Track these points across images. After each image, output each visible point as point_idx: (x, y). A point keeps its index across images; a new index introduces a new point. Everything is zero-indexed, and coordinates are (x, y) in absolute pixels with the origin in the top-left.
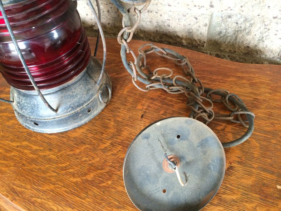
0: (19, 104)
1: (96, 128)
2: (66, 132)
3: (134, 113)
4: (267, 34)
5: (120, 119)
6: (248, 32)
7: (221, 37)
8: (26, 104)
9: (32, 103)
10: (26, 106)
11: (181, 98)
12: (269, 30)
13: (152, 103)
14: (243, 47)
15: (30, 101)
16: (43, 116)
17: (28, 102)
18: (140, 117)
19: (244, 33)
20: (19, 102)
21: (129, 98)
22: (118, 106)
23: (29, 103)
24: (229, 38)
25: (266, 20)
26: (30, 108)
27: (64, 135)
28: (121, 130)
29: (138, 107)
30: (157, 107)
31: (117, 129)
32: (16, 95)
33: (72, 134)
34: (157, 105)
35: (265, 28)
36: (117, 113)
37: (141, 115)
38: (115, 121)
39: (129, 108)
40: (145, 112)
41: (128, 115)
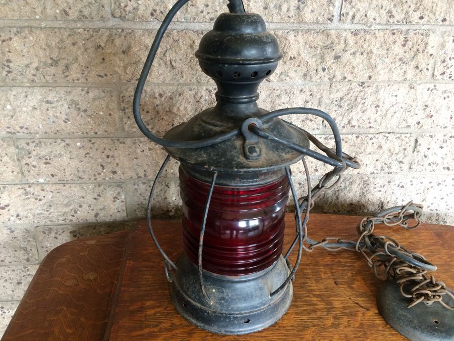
1: (302, 309)
2: (276, 323)
3: (325, 283)
4: (367, 188)
5: (318, 293)
6: (349, 190)
7: (320, 199)
9: (243, 293)
10: (235, 299)
11: (353, 257)
12: (368, 185)
13: (332, 269)
14: (346, 205)
16: (258, 305)
18: (335, 285)
19: (346, 192)
20: (222, 297)
21: (305, 271)
22: (303, 281)
24: (330, 199)
25: (364, 177)
27: (277, 328)
28: (330, 302)
29: (323, 276)
30: (340, 272)
31: (324, 302)
32: (214, 290)
33: (284, 323)
34: (338, 270)
35: (364, 184)
36: (309, 288)
37: (333, 283)
38: (314, 295)
39: (315, 280)
40: (334, 279)
41: (321, 286)
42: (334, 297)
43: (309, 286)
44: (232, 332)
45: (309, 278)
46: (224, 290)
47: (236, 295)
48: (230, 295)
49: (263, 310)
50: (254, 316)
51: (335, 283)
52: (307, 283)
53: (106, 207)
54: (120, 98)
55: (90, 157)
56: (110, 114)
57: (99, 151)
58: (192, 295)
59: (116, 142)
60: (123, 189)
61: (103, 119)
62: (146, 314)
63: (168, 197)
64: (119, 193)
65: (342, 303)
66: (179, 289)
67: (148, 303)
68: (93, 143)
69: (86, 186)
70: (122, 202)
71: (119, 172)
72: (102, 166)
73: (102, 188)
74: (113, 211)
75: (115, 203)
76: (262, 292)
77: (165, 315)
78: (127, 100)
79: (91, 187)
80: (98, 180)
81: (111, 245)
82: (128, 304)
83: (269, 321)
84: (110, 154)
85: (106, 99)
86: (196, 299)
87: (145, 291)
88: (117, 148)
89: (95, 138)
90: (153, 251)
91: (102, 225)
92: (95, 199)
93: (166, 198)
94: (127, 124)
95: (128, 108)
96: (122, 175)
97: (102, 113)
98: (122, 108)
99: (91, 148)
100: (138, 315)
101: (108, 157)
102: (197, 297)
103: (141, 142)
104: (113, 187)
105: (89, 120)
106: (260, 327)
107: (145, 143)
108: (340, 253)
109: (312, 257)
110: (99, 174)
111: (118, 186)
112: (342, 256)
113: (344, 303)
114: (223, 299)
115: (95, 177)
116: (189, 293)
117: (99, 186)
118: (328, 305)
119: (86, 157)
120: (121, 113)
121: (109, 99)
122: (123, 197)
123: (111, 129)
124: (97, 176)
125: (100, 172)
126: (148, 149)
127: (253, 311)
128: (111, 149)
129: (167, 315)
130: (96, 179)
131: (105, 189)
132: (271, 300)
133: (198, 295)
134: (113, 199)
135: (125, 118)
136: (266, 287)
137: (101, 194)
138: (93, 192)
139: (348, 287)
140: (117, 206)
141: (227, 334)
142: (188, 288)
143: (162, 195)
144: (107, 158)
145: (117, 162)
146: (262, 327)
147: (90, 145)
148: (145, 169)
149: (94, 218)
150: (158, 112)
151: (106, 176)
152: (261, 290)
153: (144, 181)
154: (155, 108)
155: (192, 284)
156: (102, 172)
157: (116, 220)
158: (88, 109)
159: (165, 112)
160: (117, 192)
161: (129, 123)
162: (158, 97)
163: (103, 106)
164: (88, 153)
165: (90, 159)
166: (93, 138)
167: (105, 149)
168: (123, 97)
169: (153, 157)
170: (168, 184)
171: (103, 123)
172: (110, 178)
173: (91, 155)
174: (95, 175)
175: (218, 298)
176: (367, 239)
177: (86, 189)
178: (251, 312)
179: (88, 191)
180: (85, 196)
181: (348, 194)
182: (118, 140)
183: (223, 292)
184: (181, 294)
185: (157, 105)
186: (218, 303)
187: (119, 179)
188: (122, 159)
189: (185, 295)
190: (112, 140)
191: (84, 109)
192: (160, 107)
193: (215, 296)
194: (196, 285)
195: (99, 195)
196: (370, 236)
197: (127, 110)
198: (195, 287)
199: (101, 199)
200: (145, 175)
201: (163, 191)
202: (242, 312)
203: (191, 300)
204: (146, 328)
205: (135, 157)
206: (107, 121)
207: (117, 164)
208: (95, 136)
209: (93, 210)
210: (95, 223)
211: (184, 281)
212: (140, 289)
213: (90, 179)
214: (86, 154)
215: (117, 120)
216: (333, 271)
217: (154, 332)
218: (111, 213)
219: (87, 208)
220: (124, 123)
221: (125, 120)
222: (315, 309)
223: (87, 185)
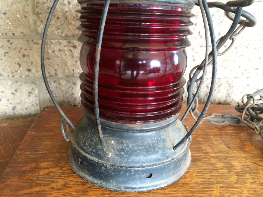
0: (123, 151)
1: (202, 168)
3: (219, 147)
4: (231, 90)
5: (214, 155)
8: (137, 147)
9: (145, 144)
10: (137, 151)
12: (232, 87)
15: (142, 142)
17: (139, 144)
20: (121, 149)
23: (141, 145)
26: (144, 151)
27: (180, 185)
28: (228, 162)
29: (215, 143)
30: (230, 139)
31: (223, 162)
32: (113, 142)
33: (187, 180)
34: (227, 138)
35: (229, 87)
36: (204, 151)
37: (226, 147)
38: (212, 157)
39: (209, 145)
40: (226, 145)
41: (216, 150)
42: (231, 158)
43: (205, 150)
44: (132, 188)
45: (203, 144)
46: (124, 141)
47: (137, 145)
48: (130, 146)
49: (166, 164)
50: (157, 169)
51: (228, 147)
52: (201, 148)
53: (22, 102)
54: (34, 4)
55: (8, 56)
56: (25, 17)
57: (17, 51)
58: (89, 149)
59: (31, 42)
60: (37, 85)
61: (20, 21)
62: (39, 174)
63: (74, 93)
64: (33, 89)
65: (241, 163)
66: (76, 145)
67: (43, 164)
68: (11, 44)
69: (5, 83)
70: (36, 96)
71: (33, 70)
72: (19, 64)
73: (19, 84)
74: (28, 105)
75: (30, 98)
76: (164, 144)
77: (59, 174)
78: (41, 7)
79: (9, 83)
80: (15, 77)
81: (21, 127)
82: (20, 165)
83: (172, 177)
84: (26, 54)
85: (22, 3)
86: (93, 152)
87: (42, 154)
88: (31, 48)
89: (12, 38)
90: (56, 125)
91: (18, 118)
92: (13, 94)
93: (73, 94)
94: (40, 27)
95: (41, 13)
96: (36, 73)
97: (18, 16)
98: (36, 13)
99: (9, 48)
100: (30, 175)
101: (24, 56)
102: (94, 151)
103: (52, 43)
104: (28, 84)
105: (8, 21)
106: (163, 184)
107: (55, 45)
108: (224, 127)
109: (201, 129)
110: (16, 71)
111: (33, 83)
112: (226, 129)
113: (242, 162)
114: (123, 150)
115: (13, 74)
116: (85, 148)
117: (17, 82)
118: (227, 164)
119: (5, 56)
120: (35, 17)
121: (25, 3)
122: (37, 92)
123: (26, 31)
124: (15, 74)
125: (17, 70)
126: (58, 50)
127: (156, 165)
128: (27, 49)
129: (61, 174)
130: (13, 76)
131: (21, 85)
132: (175, 153)
133: (95, 148)
134: (28, 94)
135: (38, 21)
136: (168, 139)
137: (18, 89)
138: (11, 88)
139: (241, 150)
140: (31, 100)
141: (127, 190)
142: (85, 142)
143: (70, 91)
144: (23, 58)
145: (32, 61)
146: (165, 183)
147: (8, 44)
148: (55, 68)
149: (12, 111)
150: (66, 18)
151: (22, 73)
152: (164, 142)
153: (55, 79)
154: (64, 14)
155: (89, 138)
156: (19, 69)
157: (30, 113)
158: (7, 12)
159: (72, 18)
160: (31, 88)
161: (42, 26)
162: (67, 4)
163: (20, 9)
164: (7, 53)
165: (9, 58)
166: (11, 39)
167: (21, 49)
168: (37, 3)
169: (62, 58)
170: (75, 82)
171: (20, 25)
172: (26, 76)
173: (10, 55)
174: (13, 73)
175: (117, 149)
176: (251, 111)
177: (5, 85)
178: (154, 165)
179: (7, 87)
180: (4, 91)
181: (217, 95)
182: (33, 41)
183: (122, 143)
184: (77, 150)
185: (66, 12)
186: (117, 154)
187: (33, 76)
188: (35, 58)
189: (81, 151)
190: (28, 41)
191: (4, 11)
192: (68, 14)
193: (113, 148)
194: (93, 138)
195: (16, 91)
196: (253, 109)
197: (40, 16)
198: (92, 140)
199: (18, 94)
200: (56, 74)
201: (71, 88)
202: (144, 165)
203: (87, 155)
204: (35, 186)
205: (47, 57)
206: (23, 23)
207: (32, 63)
208: (13, 37)
209: (11, 103)
210: (13, 116)
211: (81, 137)
212: (36, 153)
213: (8, 76)
214: (5, 53)
215: (32, 23)
216: (223, 139)
217: (45, 190)
218: (26, 106)
219: (6, 102)
220: (38, 26)
221: (38, 23)
222: (215, 168)
223: (6, 81)
